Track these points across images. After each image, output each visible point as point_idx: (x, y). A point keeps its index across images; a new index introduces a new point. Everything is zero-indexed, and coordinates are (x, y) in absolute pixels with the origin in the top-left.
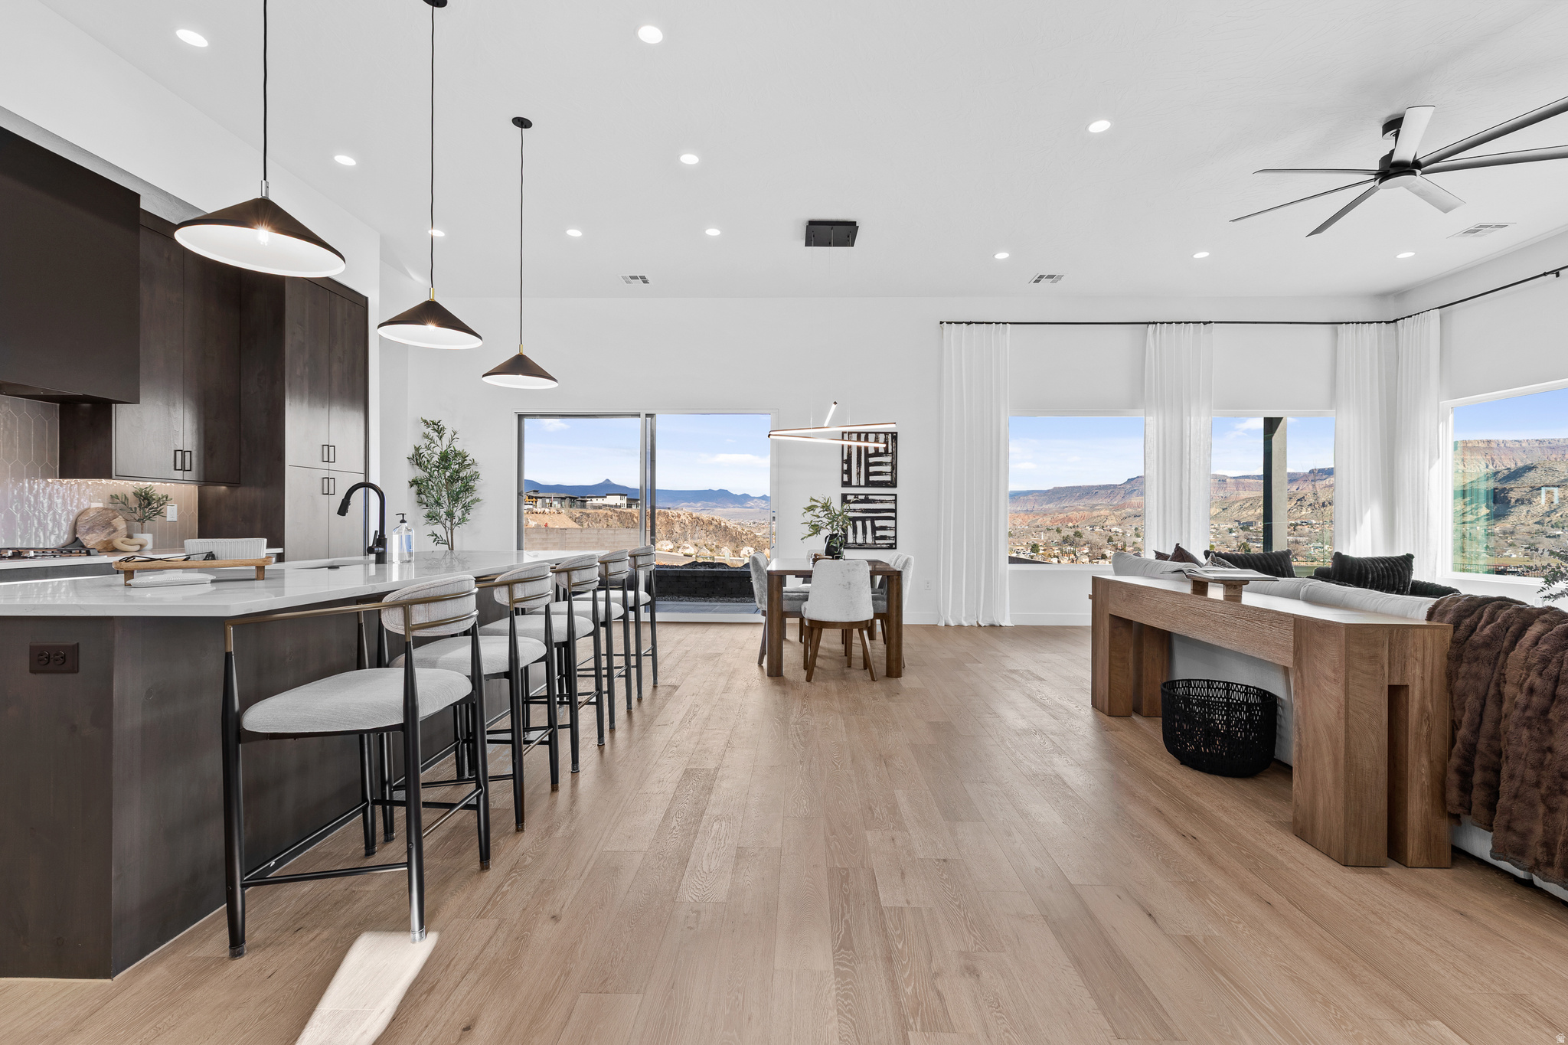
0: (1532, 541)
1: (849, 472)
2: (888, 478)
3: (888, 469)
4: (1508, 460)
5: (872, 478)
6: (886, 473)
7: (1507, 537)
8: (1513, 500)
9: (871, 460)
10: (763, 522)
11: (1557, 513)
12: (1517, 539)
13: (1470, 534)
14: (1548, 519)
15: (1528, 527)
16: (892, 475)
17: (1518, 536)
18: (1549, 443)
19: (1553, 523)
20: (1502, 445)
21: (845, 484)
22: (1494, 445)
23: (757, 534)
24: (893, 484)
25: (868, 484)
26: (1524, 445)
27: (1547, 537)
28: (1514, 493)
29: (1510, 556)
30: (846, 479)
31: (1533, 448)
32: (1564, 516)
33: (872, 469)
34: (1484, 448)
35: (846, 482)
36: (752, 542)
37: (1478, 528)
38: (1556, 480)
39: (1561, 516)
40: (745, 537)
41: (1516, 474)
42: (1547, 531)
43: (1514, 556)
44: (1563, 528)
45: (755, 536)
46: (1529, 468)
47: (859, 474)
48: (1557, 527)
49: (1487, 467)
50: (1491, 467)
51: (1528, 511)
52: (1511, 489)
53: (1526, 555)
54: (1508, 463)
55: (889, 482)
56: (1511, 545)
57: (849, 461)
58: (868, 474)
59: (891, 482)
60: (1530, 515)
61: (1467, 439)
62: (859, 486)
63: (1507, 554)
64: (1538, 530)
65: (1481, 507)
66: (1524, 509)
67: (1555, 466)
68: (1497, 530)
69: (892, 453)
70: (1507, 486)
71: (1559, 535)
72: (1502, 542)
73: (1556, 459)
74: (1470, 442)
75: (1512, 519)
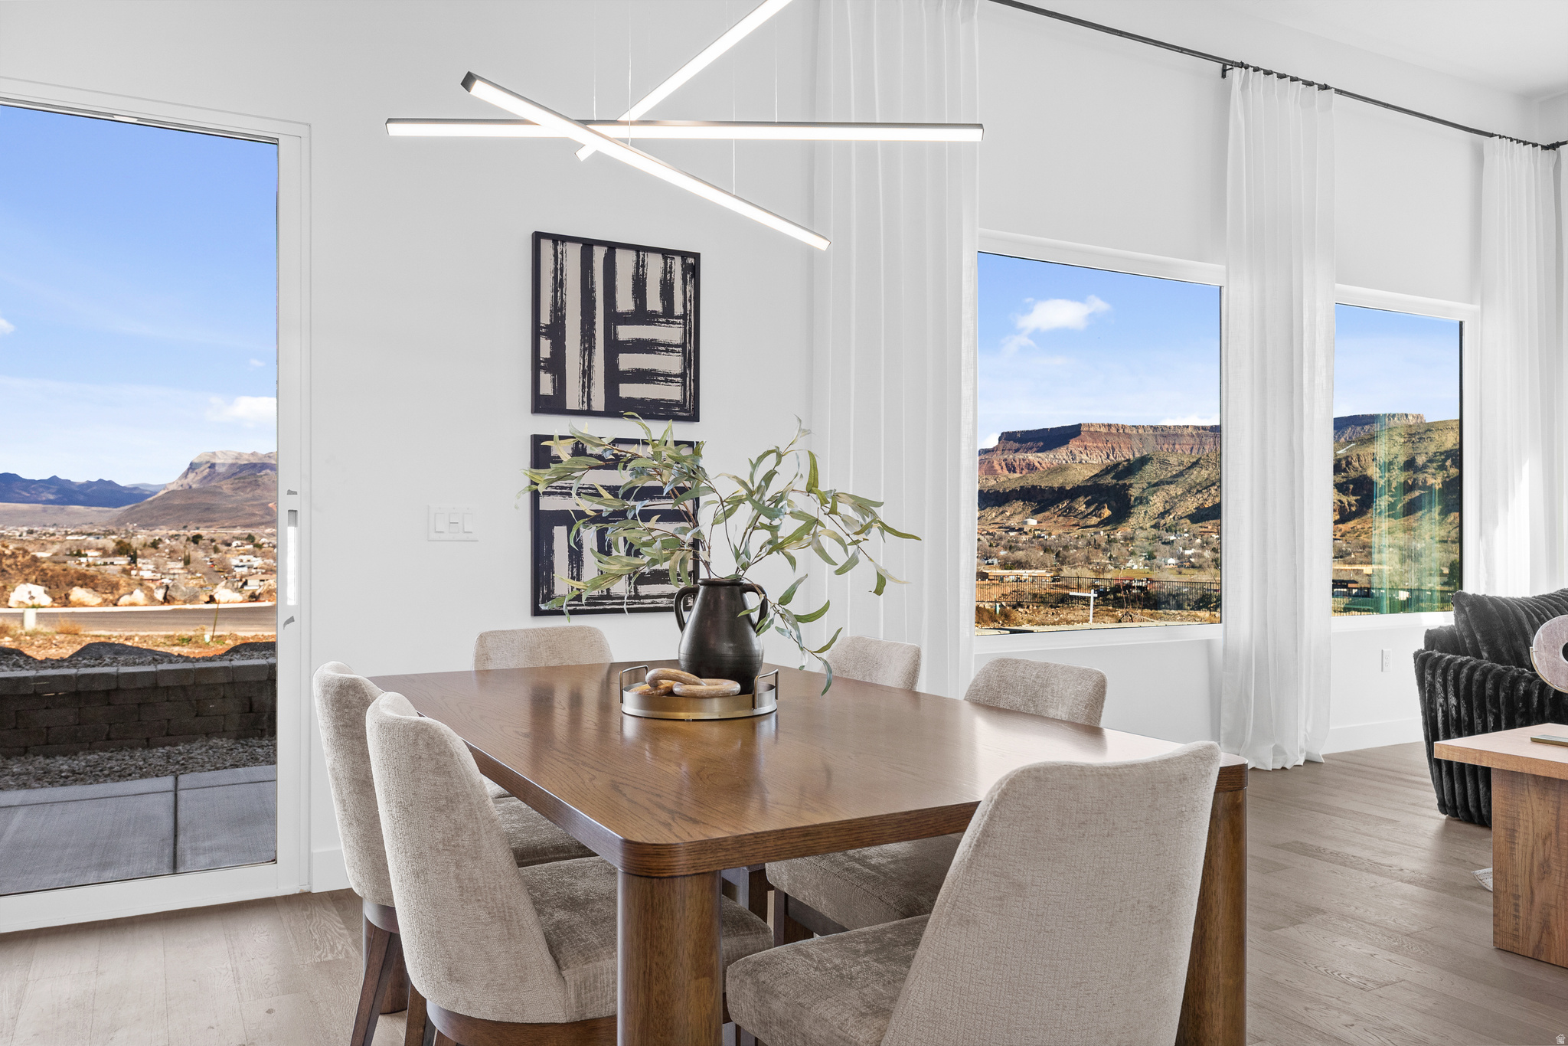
0: (1150, 548)
1: (556, 365)
2: (672, 392)
3: (673, 363)
4: (1127, 450)
5: (627, 390)
6: (667, 378)
7: (1128, 544)
8: (1133, 498)
9: (625, 333)
10: (51, 530)
11: (1170, 514)
12: (1137, 546)
13: (1095, 541)
14: (1162, 522)
15: (1146, 532)
16: (684, 385)
17: (1138, 543)
18: (1162, 430)
19: (1167, 526)
20: (1121, 431)
21: (543, 405)
22: (1113, 430)
23: (39, 555)
24: (688, 411)
25: (616, 408)
26: (1140, 431)
27: (1163, 543)
28: (1133, 490)
29: (1131, 568)
30: (547, 387)
31: (1148, 435)
32: (1176, 518)
33: (627, 362)
34: (1105, 433)
35: (547, 397)
36: (27, 571)
37: (1102, 533)
38: (1169, 475)
39: (1174, 518)
40: (10, 562)
41: (1133, 467)
42: (1163, 535)
43: (1135, 567)
44: (1176, 532)
45: (35, 559)
46: (1144, 461)
47: (587, 373)
48: (1171, 531)
49: (1108, 458)
50: (1111, 457)
51: (1146, 512)
52: (1131, 485)
53: (1146, 565)
54: (1125, 454)
55: (677, 403)
56: (1132, 553)
57: (556, 331)
58: (614, 377)
59: (681, 406)
60: (1147, 517)
61: (1089, 422)
62: (589, 413)
63: (1129, 565)
64: (1155, 535)
65: (1104, 507)
66: (1142, 509)
67: (1168, 458)
68: (1119, 535)
69: (684, 316)
70: (1127, 482)
71: (1173, 541)
72: (1124, 550)
73: (1168, 449)
74: (1092, 425)
75: (1132, 521)
